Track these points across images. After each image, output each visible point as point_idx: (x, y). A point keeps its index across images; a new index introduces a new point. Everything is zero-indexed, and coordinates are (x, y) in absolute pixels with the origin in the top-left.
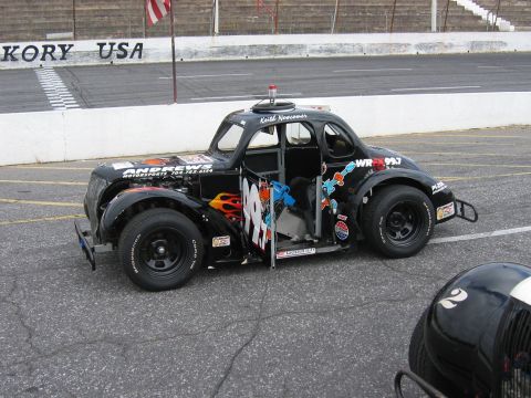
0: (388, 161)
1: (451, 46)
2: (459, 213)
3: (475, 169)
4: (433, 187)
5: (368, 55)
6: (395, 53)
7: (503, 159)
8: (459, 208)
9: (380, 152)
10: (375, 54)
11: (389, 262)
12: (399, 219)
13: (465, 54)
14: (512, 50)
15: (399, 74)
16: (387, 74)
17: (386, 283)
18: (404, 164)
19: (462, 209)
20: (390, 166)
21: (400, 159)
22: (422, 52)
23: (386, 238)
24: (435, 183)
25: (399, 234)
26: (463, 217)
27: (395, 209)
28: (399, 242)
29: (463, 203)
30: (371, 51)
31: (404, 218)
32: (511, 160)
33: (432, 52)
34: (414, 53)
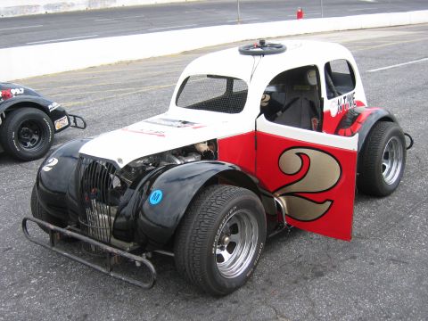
0: (13, 91)
1: (73, 5)
2: (73, 124)
3: (90, 95)
4: (50, 107)
5: (5, 16)
6: (27, 14)
7: (111, 86)
8: (72, 121)
9: (8, 86)
10: (11, 16)
11: (24, 164)
12: (27, 132)
13: (84, 11)
14: (120, 5)
15: (33, 30)
16: (23, 31)
17: (22, 177)
18: (27, 92)
19: (75, 121)
20: (16, 95)
21: (23, 90)
22: (50, 11)
23: (19, 147)
24: (51, 103)
25: (29, 144)
26: (76, 126)
27: (23, 125)
28: (30, 149)
29: (75, 117)
30: (7, 13)
31: (31, 131)
32: (117, 86)
33: (57, 11)
34: (43, 12)
